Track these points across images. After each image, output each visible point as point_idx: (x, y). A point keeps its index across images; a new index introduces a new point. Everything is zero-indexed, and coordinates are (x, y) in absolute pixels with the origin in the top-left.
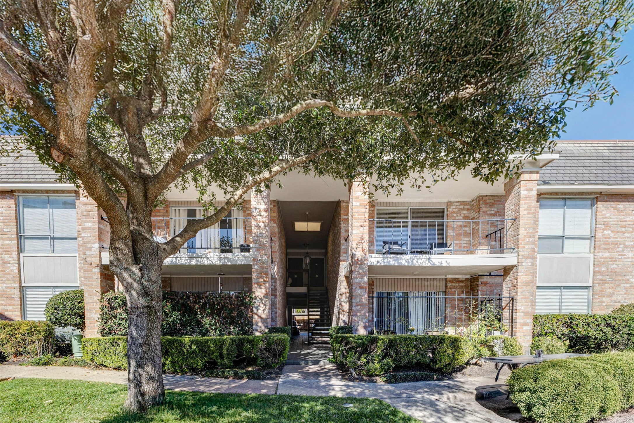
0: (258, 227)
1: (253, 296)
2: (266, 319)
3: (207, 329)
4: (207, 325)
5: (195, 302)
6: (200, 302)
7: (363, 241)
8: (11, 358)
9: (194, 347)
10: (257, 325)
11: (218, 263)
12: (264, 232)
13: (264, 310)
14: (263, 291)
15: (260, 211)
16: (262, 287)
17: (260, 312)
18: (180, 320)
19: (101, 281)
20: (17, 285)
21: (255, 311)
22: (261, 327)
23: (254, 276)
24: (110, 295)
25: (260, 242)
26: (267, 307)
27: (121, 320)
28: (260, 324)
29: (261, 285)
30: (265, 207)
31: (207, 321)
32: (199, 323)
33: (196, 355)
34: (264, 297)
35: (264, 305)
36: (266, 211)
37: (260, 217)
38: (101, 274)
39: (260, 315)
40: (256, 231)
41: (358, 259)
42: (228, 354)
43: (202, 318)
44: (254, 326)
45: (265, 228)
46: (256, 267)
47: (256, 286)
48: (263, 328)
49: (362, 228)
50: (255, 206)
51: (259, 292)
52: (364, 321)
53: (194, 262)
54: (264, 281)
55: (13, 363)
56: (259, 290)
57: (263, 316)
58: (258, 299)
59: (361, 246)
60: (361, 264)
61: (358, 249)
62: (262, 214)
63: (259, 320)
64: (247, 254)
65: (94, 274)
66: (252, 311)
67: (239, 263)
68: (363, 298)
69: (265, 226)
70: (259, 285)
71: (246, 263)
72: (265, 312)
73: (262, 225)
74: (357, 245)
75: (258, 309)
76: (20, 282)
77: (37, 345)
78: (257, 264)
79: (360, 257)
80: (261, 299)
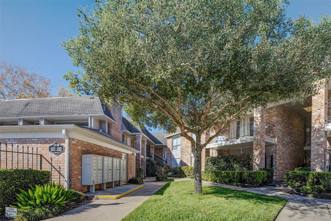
0: (257, 125)
1: (254, 154)
2: (259, 164)
3: (235, 169)
4: (235, 167)
5: (231, 159)
6: (232, 158)
7: (320, 118)
8: (187, 177)
9: (225, 174)
10: (255, 167)
11: (240, 143)
12: (259, 126)
13: (258, 161)
14: (258, 152)
15: (258, 118)
16: (258, 151)
17: (256, 161)
18: (226, 165)
19: (206, 154)
20: (190, 156)
21: (254, 161)
22: (256, 168)
23: (254, 146)
24: (207, 158)
25: (257, 131)
26: (260, 159)
27: (210, 165)
28: (256, 167)
29: (257, 150)
30: (260, 115)
31: (235, 166)
32: (232, 167)
33: (226, 177)
34: (258, 155)
35: (258, 158)
36: (260, 117)
37: (258, 120)
38: (206, 152)
39: (256, 162)
40: (255, 127)
41: (316, 129)
42: (236, 177)
43: (233, 164)
44: (253, 168)
45: (260, 125)
46: (255, 142)
47: (255, 150)
48: (258, 168)
49: (319, 110)
50: (255, 116)
51: (256, 153)
52: (320, 164)
53: (231, 144)
54: (259, 148)
55: (187, 178)
56: (256, 152)
57: (258, 163)
58: (256, 156)
59: (318, 121)
60: (319, 131)
61: (316, 123)
62: (258, 119)
63: (256, 165)
64: (252, 137)
65: (204, 151)
66: (252, 161)
67: (248, 141)
68: (320, 151)
69: (260, 123)
70: (256, 150)
71: (251, 141)
72: (259, 161)
73: (258, 123)
74: (315, 121)
75: (255, 160)
76: (191, 156)
77: (192, 173)
78: (255, 141)
79: (318, 127)
80: (257, 156)
